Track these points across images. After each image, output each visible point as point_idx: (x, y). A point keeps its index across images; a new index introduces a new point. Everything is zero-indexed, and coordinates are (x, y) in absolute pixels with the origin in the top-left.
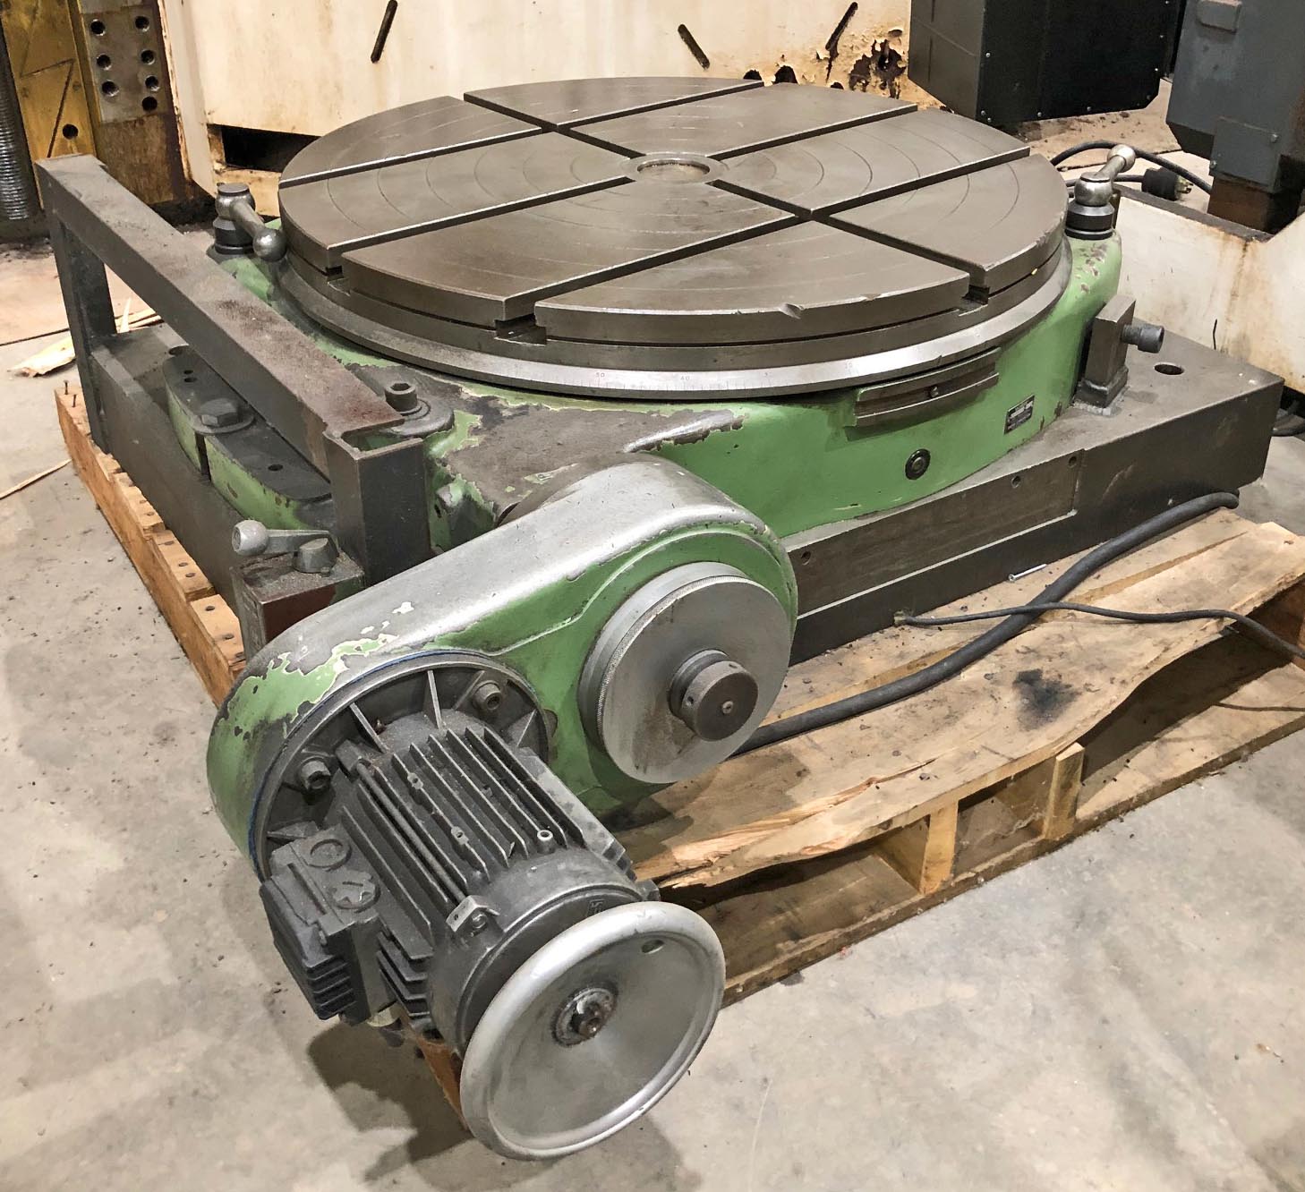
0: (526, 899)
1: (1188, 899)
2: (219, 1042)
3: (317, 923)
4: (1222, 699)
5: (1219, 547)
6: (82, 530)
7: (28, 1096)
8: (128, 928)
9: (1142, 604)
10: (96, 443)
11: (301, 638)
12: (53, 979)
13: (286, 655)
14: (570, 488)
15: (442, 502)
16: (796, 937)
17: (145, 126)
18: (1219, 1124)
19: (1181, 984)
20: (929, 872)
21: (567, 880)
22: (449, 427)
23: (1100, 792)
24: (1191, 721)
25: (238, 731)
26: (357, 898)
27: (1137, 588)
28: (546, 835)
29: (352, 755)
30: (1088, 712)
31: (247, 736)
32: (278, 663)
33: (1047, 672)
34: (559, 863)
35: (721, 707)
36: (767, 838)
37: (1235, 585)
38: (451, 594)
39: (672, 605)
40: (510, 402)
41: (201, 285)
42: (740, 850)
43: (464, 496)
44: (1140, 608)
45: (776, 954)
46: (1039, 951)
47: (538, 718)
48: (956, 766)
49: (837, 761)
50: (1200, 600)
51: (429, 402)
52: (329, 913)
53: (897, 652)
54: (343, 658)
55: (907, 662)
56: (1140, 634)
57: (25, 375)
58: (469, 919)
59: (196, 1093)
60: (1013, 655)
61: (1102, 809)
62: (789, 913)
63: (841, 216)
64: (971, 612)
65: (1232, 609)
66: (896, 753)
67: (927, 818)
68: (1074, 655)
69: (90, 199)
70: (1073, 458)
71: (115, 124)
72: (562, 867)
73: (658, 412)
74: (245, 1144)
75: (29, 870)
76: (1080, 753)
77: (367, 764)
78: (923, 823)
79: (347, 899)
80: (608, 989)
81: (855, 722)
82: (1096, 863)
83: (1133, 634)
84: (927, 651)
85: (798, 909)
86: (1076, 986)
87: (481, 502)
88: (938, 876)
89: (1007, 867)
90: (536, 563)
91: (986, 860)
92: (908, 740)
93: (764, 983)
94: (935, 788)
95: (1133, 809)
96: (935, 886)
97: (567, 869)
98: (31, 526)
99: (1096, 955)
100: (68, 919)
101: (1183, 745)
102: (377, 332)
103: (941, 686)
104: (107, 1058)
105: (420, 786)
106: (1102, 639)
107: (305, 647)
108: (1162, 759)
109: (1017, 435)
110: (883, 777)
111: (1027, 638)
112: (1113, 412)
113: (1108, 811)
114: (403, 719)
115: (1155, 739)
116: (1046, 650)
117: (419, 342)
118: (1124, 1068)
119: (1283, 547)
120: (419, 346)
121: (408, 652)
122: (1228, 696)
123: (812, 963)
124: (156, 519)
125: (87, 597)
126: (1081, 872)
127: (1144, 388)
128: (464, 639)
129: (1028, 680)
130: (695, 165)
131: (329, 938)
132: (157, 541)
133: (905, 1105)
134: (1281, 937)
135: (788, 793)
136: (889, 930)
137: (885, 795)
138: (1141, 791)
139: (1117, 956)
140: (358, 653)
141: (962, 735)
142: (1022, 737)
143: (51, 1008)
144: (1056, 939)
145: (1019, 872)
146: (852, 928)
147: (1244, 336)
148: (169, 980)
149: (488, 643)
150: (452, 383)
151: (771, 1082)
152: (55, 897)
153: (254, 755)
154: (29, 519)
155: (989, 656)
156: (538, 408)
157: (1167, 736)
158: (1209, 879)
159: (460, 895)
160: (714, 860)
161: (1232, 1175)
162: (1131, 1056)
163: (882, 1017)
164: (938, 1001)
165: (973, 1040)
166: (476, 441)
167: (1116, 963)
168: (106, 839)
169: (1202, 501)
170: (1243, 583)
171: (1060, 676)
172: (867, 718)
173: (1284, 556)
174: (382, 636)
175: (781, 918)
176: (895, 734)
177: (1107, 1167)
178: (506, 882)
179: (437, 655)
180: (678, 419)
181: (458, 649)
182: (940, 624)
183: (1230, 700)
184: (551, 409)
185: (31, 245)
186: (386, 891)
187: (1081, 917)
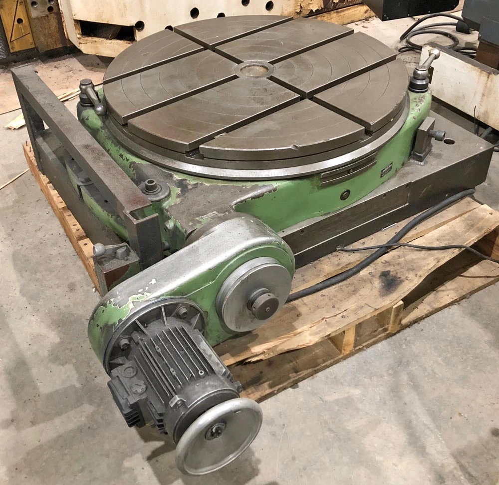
0: (195, 396)
1: (440, 356)
2: (96, 409)
3: (126, 398)
4: (462, 273)
5: (464, 216)
6: (37, 200)
7: (34, 428)
8: (63, 365)
9: (430, 242)
10: (40, 170)
11: (118, 293)
12: (39, 384)
13: (113, 299)
14: (211, 230)
15: (167, 227)
16: (296, 372)
17: (49, 18)
18: (442, 443)
19: (434, 389)
20: (345, 348)
21: (209, 389)
22: (169, 196)
23: (412, 313)
24: (449, 283)
25: (98, 326)
26: (140, 390)
27: (430, 234)
28: (201, 373)
29: (136, 336)
30: (406, 289)
31: (101, 328)
32: (110, 302)
33: (392, 272)
34: (206, 382)
35: (265, 310)
36: (285, 341)
37: (467, 233)
38: (169, 276)
39: (247, 277)
40: (191, 181)
41: (76, 137)
42: (276, 346)
43: (174, 225)
44: (430, 243)
45: (289, 378)
46: (384, 376)
47: (201, 315)
48: (355, 312)
49: (312, 310)
50: (454, 240)
51: (161, 185)
52: (131, 396)
53: (337, 263)
54: (133, 302)
55: (340, 267)
56: (429, 255)
57: (10, 129)
58: (176, 403)
59: (89, 428)
60: (380, 264)
61: (411, 320)
62: (294, 362)
63: (318, 96)
64: (366, 246)
65: (464, 244)
66: (334, 307)
67: (344, 332)
68: (403, 264)
69: (33, 90)
70: (407, 185)
71: (37, 18)
72: (207, 383)
73: (246, 186)
74: (107, 446)
75: (27, 342)
76: (402, 304)
77: (142, 340)
78: (343, 333)
79: (136, 391)
80: (223, 422)
81: (320, 293)
82: (408, 341)
83: (426, 255)
84: (348, 262)
85: (298, 361)
86: (395, 390)
87: (180, 228)
88: (349, 349)
89: (375, 343)
90: (199, 264)
91: (366, 341)
92: (338, 301)
93: (285, 388)
94: (347, 321)
95: (424, 319)
96: (347, 352)
97: (209, 384)
98: (17, 198)
99: (404, 378)
100: (42, 361)
101: (445, 293)
102: (142, 151)
103: (352, 278)
104: (59, 414)
105: (159, 351)
106: (414, 257)
107: (119, 297)
108: (436, 299)
109: (386, 177)
110: (328, 317)
111: (386, 257)
112: (425, 164)
113: (414, 321)
114: (153, 322)
115: (434, 290)
116: (392, 262)
117: (158, 156)
118: (411, 422)
119: (488, 216)
120: (157, 158)
121: (155, 300)
122: (464, 272)
123: (302, 381)
124: (64, 205)
125: (40, 229)
126: (402, 344)
127: (438, 151)
128: (174, 293)
129: (385, 275)
130: (263, 67)
131: (131, 405)
132: (65, 214)
133: (332, 435)
134: (472, 371)
135: (293, 324)
136: (330, 367)
137: (329, 324)
138: (427, 313)
139: (412, 378)
140: (138, 300)
141: (358, 299)
142: (380, 300)
143: (39, 395)
144: (391, 371)
145: (379, 345)
146: (316, 369)
147: (487, 112)
148: (78, 385)
149: (183, 293)
150: (170, 172)
151: (286, 426)
152: (37, 353)
153: (103, 336)
154: (16, 195)
155: (371, 265)
156: (202, 184)
157: (439, 289)
158: (449, 347)
159: (173, 394)
160: (266, 351)
161: (444, 461)
162: (413, 417)
163: (326, 401)
164: (346, 395)
165: (358, 410)
166: (179, 200)
167: (411, 381)
168: (53, 330)
169: (459, 195)
170: (471, 232)
171: (397, 273)
172: (324, 292)
173: (488, 220)
174: (146, 293)
175: (291, 364)
176: (334, 299)
177: (401, 458)
178: (189, 389)
179: (165, 300)
180: (253, 189)
181: (172, 297)
182: (354, 251)
183: (465, 274)
184: (206, 185)
185: (8, 66)
186: (149, 387)
187: (400, 363)
